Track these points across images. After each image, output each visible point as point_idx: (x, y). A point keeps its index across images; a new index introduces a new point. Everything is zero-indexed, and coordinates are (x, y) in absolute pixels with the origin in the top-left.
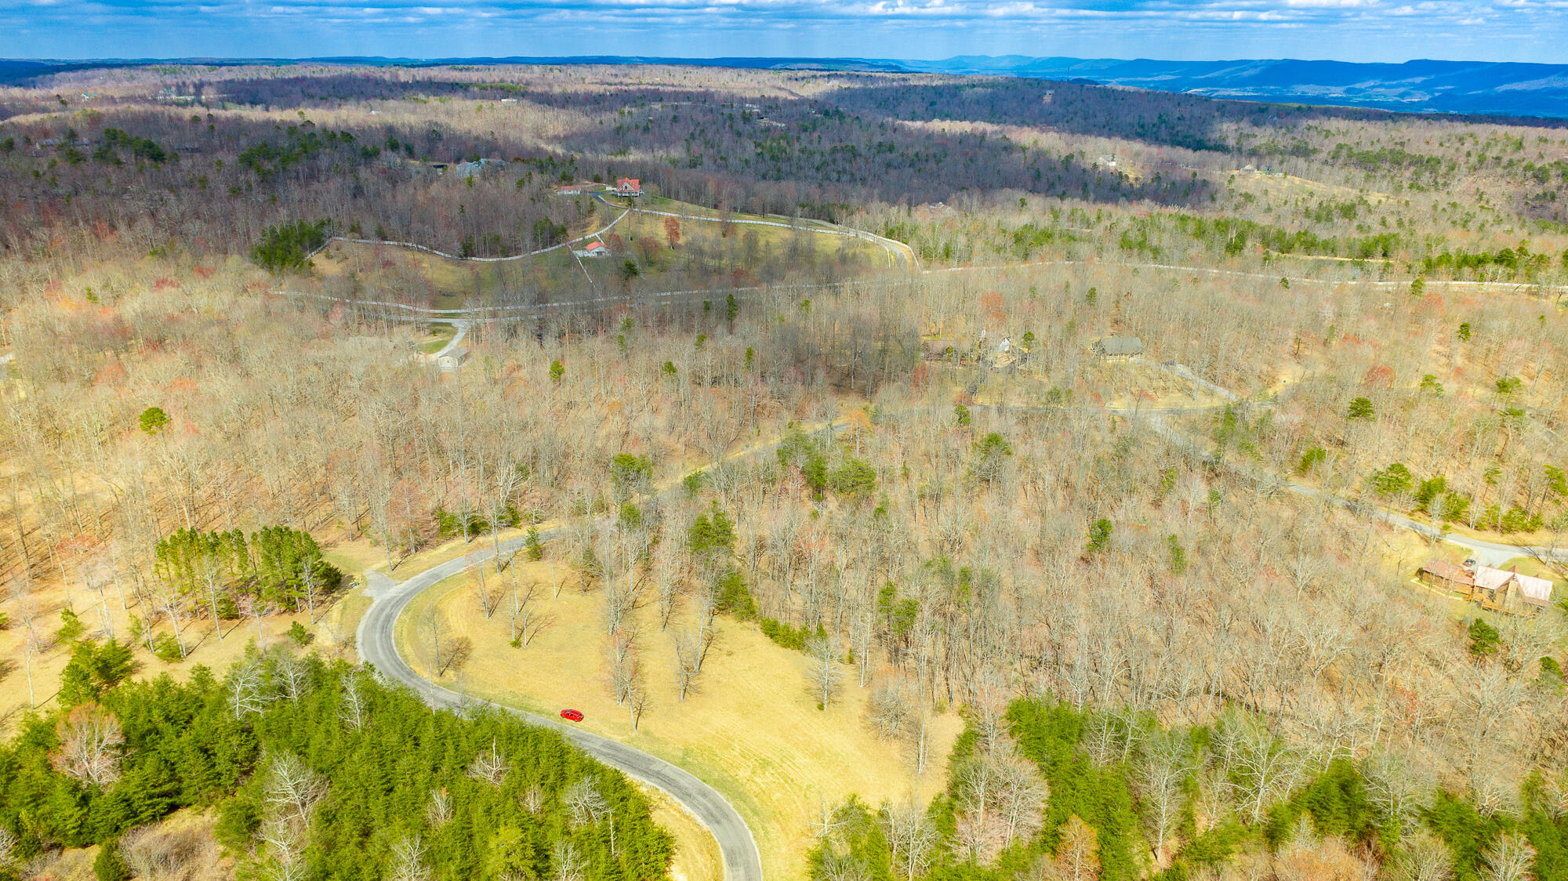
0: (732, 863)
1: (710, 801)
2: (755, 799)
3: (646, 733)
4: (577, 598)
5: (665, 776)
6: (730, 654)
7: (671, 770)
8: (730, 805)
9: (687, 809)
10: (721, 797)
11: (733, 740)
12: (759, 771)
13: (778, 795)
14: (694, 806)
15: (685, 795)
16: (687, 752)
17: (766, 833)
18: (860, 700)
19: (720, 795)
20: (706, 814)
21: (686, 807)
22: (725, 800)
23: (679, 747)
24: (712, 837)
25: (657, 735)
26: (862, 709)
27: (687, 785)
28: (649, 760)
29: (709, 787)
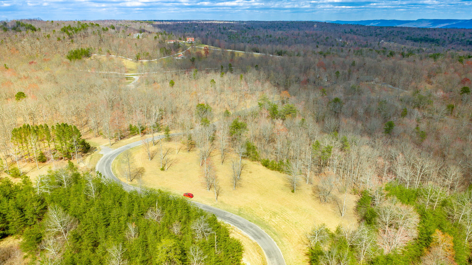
0: (270, 257)
1: (254, 229)
2: (274, 228)
3: (221, 202)
4: (186, 154)
5: (232, 219)
6: (251, 172)
7: (234, 217)
8: (264, 231)
10: (259, 228)
11: (259, 205)
12: (273, 217)
13: (283, 226)
14: (248, 232)
15: (243, 227)
16: (240, 210)
17: (282, 242)
18: (308, 189)
19: (258, 227)
20: (253, 235)
21: (244, 232)
22: (261, 229)
23: (237, 207)
24: (258, 245)
25: (226, 203)
26: (310, 192)
27: (243, 223)
28: (224, 213)
29: (252, 223)
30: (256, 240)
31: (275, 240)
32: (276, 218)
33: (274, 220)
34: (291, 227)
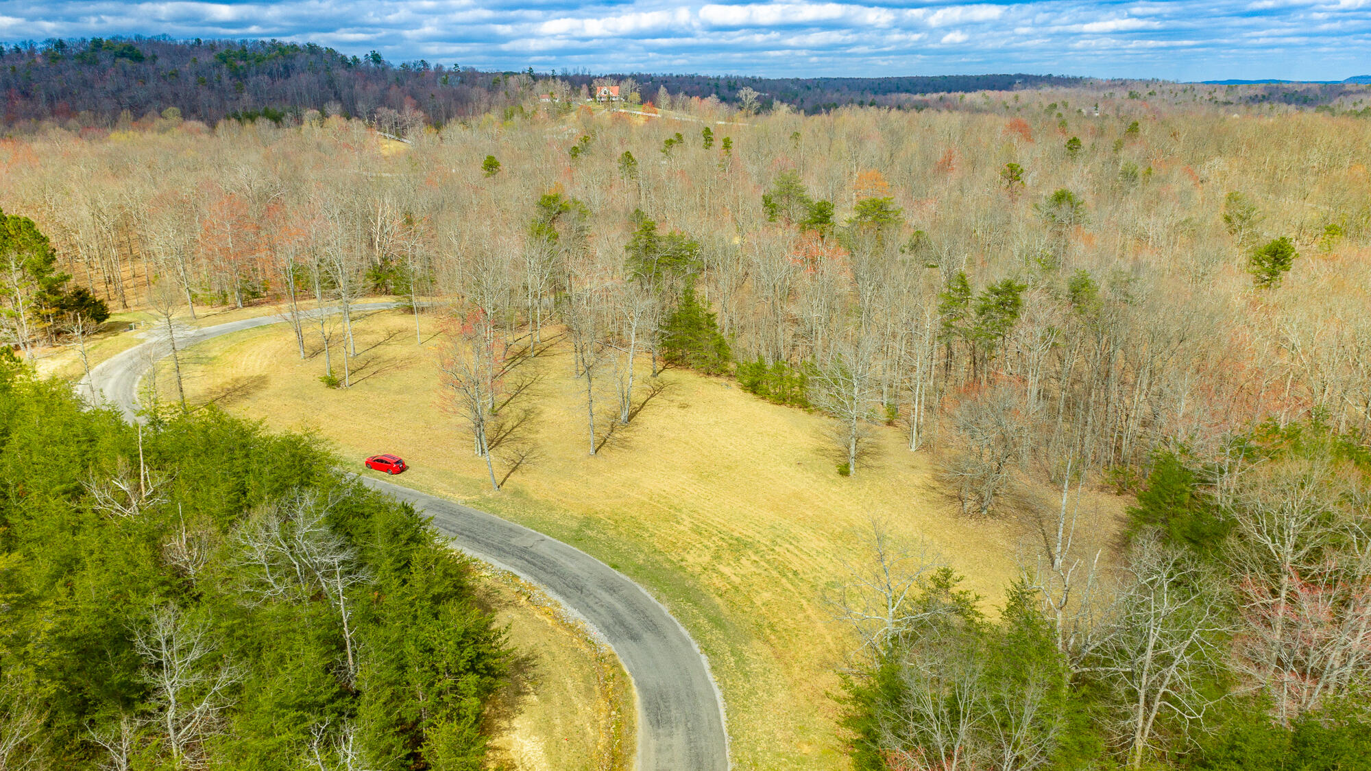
0: (658, 715)
1: (622, 599)
2: (718, 600)
3: (517, 493)
5: (535, 556)
7: (548, 547)
8: (665, 608)
9: (571, 613)
10: (647, 593)
11: (679, 511)
12: (726, 555)
13: (766, 596)
14: (586, 609)
15: (572, 588)
16: (587, 522)
17: (741, 660)
18: (913, 467)
19: (643, 591)
20: (610, 621)
21: (570, 609)
22: (653, 599)
23: (575, 514)
24: (618, 666)
25: (535, 497)
26: (922, 477)
27: (578, 572)
28: (511, 530)
29: (622, 576)
30: (614, 642)
31: (706, 649)
32: (743, 561)
33: (727, 571)
34: (804, 602)
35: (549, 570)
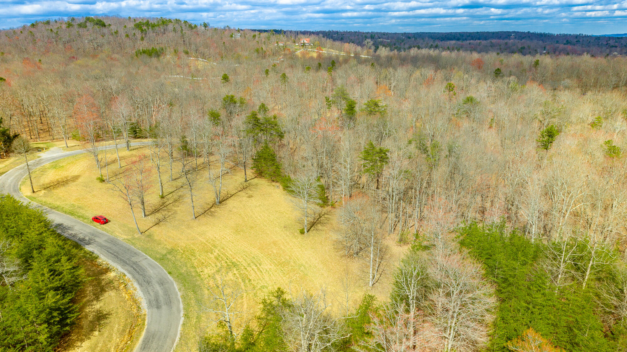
1: (163, 289)
2: (205, 292)
3: (149, 236)
5: (138, 266)
6: (250, 197)
7: (146, 262)
8: (179, 294)
10: (176, 287)
11: (216, 248)
12: (223, 271)
15: (145, 282)
16: (171, 251)
17: (198, 321)
20: (153, 299)
21: (140, 292)
22: (177, 290)
23: (168, 247)
24: (144, 320)
25: (156, 238)
26: (338, 237)
27: (152, 275)
28: (135, 253)
29: (170, 278)
30: (149, 309)
32: (229, 273)
33: (218, 278)
34: (245, 295)
35: (141, 273)
